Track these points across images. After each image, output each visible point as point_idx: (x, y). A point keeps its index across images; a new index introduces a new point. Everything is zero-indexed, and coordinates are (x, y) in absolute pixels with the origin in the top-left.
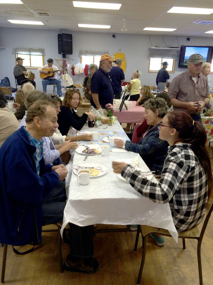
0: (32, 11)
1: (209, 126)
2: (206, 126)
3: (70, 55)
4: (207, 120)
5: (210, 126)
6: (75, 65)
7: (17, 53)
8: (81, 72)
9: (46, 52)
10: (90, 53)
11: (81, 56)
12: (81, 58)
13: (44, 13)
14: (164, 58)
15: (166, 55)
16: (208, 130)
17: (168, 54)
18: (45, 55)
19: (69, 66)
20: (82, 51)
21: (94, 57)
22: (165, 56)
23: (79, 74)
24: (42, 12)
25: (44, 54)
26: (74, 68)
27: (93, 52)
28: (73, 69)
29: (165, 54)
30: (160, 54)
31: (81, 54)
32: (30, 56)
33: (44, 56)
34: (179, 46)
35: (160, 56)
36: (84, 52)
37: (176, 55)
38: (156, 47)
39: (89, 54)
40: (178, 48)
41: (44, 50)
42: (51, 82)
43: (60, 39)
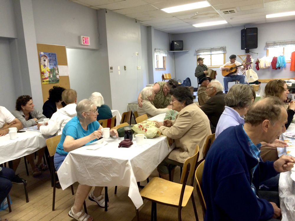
0: (217, 11)
3: (255, 49)
6: (260, 58)
7: (198, 54)
8: (267, 66)
9: (227, 49)
10: (279, 44)
11: (268, 49)
12: (267, 50)
13: (230, 11)
18: (227, 53)
19: (253, 60)
20: (269, 44)
21: (284, 48)
23: (264, 68)
24: (228, 11)
25: (225, 52)
26: (259, 63)
27: (283, 42)
28: (257, 63)
31: (267, 46)
32: (211, 56)
33: (225, 53)
36: (272, 43)
39: (277, 45)
41: (226, 48)
42: (234, 78)
43: (244, 34)
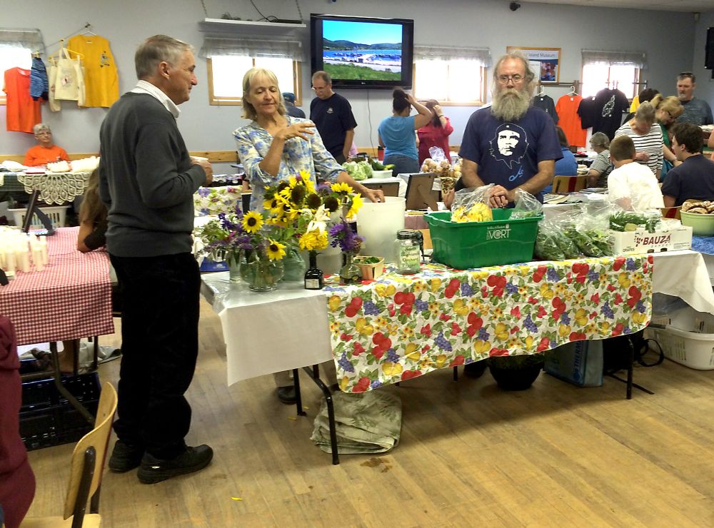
1: (362, 325)
2: (352, 324)
4: (349, 300)
5: (368, 324)
14: (258, 55)
15: (265, 47)
16: (363, 340)
17: (271, 44)
22: (263, 50)
29: (261, 43)
30: (243, 43)
34: (301, 17)
35: (243, 48)
37: (300, 45)
38: (225, 17)
40: (299, 22)
